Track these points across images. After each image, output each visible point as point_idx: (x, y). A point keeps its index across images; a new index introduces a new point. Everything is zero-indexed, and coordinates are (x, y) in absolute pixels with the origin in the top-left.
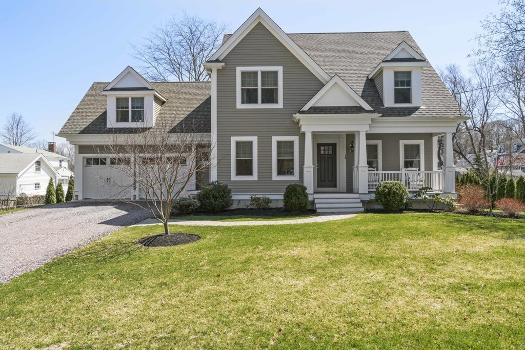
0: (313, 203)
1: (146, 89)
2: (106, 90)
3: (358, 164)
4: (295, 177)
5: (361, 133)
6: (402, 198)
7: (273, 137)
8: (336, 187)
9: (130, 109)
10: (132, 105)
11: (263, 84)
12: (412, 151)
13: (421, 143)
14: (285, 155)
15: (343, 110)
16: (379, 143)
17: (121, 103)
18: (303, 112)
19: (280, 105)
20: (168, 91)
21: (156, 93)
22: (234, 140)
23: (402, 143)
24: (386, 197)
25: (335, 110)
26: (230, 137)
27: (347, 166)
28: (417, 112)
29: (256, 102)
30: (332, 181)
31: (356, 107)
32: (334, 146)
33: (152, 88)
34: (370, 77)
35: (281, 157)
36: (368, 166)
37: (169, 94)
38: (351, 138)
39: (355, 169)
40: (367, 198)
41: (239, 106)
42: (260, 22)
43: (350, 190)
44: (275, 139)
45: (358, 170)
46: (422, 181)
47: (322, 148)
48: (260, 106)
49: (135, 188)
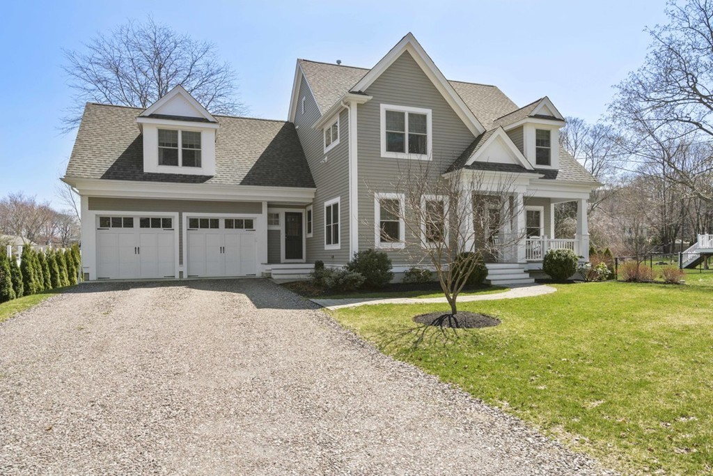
1: (206, 121)
2: (144, 117)
5: (519, 195)
7: (421, 195)
9: (180, 148)
10: (183, 141)
11: (409, 130)
13: (541, 208)
15: (506, 168)
17: (166, 138)
18: (467, 167)
19: (429, 157)
22: (378, 197)
25: (497, 167)
26: (373, 193)
29: (403, 150)
31: (515, 165)
33: (214, 120)
40: (526, 268)
41: (384, 153)
42: (407, 51)
44: (424, 198)
48: (406, 156)
49: (181, 262)
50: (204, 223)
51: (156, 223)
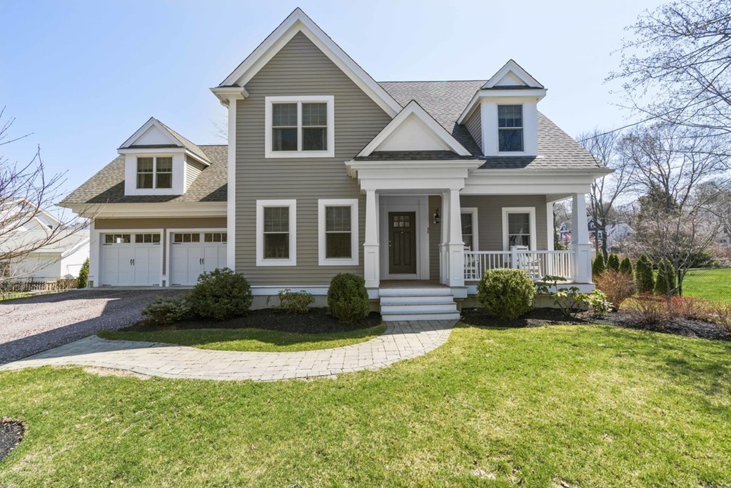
0: (377, 302)
1: (175, 146)
2: (124, 148)
3: (449, 241)
4: (353, 261)
5: (452, 192)
6: (525, 299)
7: (319, 200)
8: (415, 273)
9: (154, 172)
10: (157, 166)
11: (304, 123)
12: (519, 223)
13: (531, 211)
14: (339, 227)
15: (425, 156)
16: (474, 211)
17: (143, 164)
18: (362, 159)
19: (330, 153)
20: (216, 154)
21: (187, 152)
22: (261, 204)
23: (506, 211)
24: (498, 297)
25: (410, 156)
26: (255, 200)
27: (430, 243)
28: (533, 163)
29: (295, 148)
30: (410, 264)
31: (445, 151)
32: (411, 216)
33: (182, 145)
34: (459, 123)
35: (333, 230)
36: (464, 243)
37: (216, 157)
38: (436, 201)
39: (444, 249)
40: (463, 294)
41: (269, 153)
42: (300, 31)
43: (435, 280)
44: (323, 204)
45: (448, 250)
46: (537, 264)
47: (396, 218)
48: (300, 154)
49: (164, 273)
50: (187, 238)
51: (148, 238)
